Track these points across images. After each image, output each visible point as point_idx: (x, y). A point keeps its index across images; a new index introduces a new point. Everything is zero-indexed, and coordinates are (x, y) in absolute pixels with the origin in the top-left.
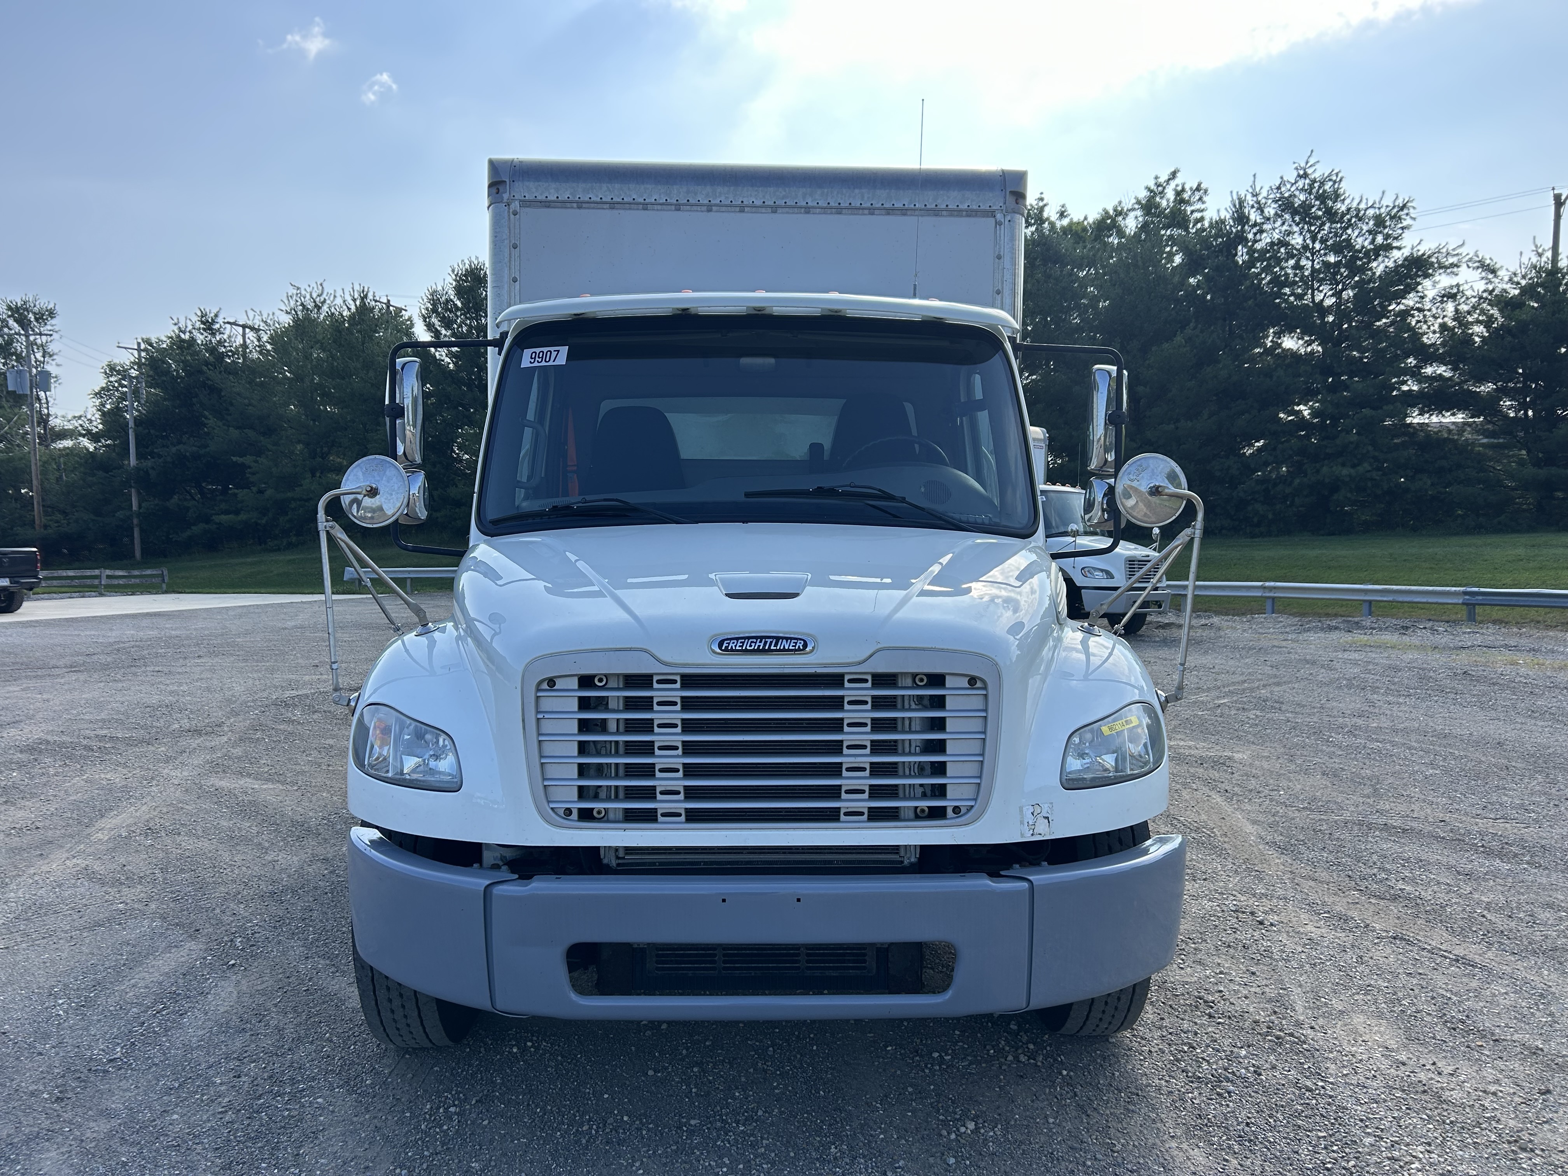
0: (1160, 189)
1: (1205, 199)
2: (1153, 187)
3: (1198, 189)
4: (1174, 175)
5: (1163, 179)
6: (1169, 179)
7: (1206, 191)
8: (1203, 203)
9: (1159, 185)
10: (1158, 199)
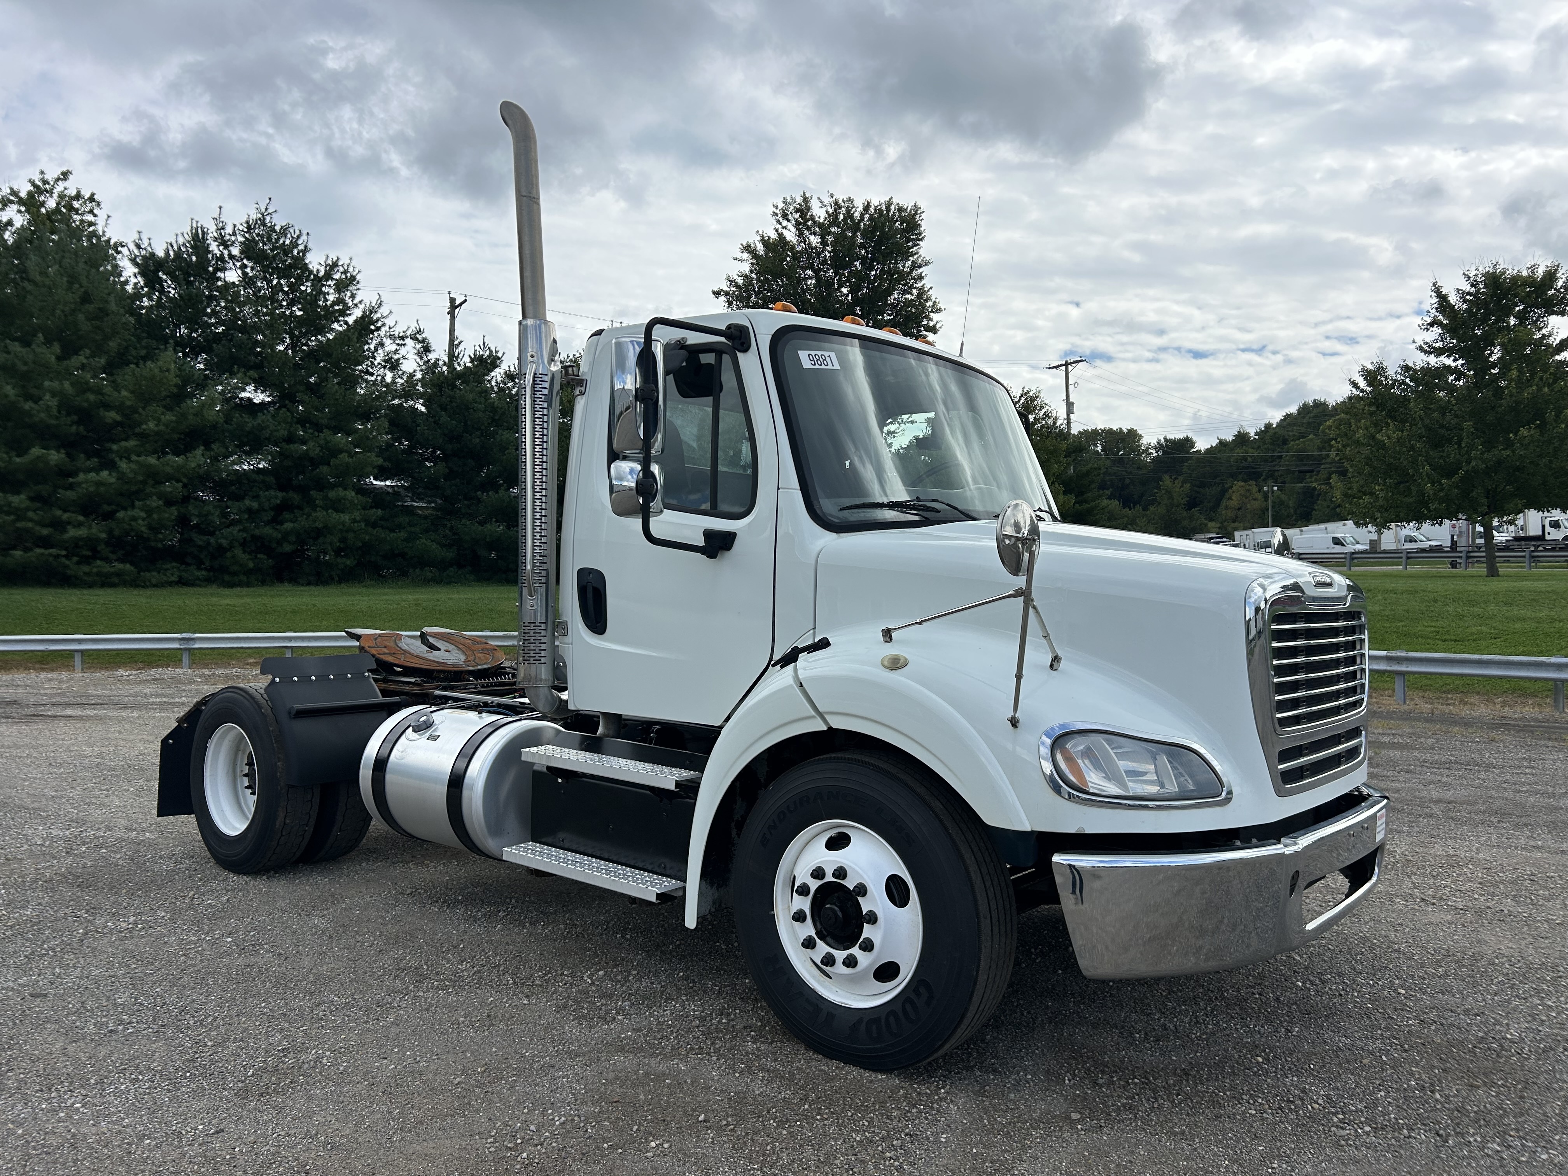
0: (47, 186)
1: (95, 211)
2: (40, 184)
3: (92, 199)
4: (65, 175)
5: (50, 176)
6: (58, 179)
7: (99, 204)
8: (95, 216)
9: (45, 182)
10: (42, 198)
